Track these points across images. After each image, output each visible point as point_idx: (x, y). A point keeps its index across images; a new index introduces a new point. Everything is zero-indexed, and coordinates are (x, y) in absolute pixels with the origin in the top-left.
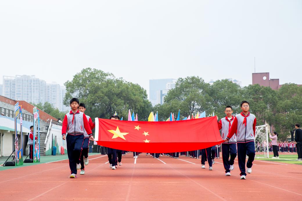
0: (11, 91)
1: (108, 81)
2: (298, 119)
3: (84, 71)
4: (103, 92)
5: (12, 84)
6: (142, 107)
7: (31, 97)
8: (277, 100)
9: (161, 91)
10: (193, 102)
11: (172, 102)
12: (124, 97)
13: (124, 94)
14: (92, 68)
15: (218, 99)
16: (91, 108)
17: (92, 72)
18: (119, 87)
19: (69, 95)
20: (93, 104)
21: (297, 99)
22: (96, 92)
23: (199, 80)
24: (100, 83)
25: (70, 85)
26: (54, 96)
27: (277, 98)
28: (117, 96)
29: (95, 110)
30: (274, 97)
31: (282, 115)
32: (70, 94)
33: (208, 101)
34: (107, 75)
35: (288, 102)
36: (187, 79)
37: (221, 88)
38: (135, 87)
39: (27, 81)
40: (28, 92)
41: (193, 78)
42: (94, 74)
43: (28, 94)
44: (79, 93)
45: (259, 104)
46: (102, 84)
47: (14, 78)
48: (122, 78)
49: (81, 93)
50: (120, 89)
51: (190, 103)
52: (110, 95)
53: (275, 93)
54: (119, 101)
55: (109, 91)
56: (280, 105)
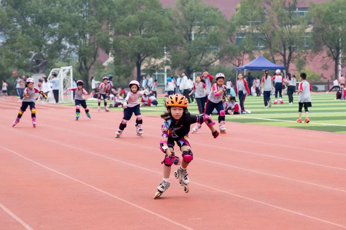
2: (145, 44)
8: (117, 15)
21: (145, 14)
27: (116, 13)
30: (112, 10)
31: (123, 39)
35: (131, 18)
53: (114, 5)
56: (121, 23)
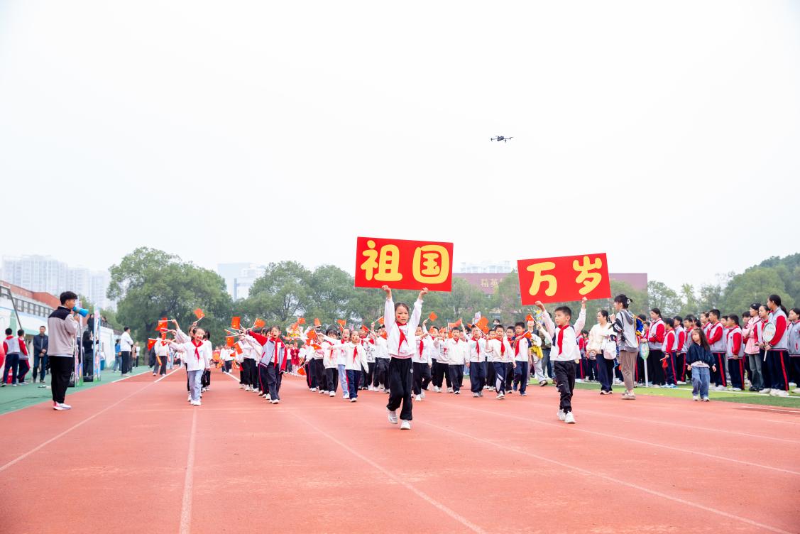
0: (14, 278)
1: (171, 264)
3: (138, 252)
4: (165, 282)
5: (15, 268)
6: (220, 302)
7: (46, 286)
9: (235, 280)
10: (288, 295)
11: (261, 295)
12: (195, 288)
13: (195, 285)
14: (150, 247)
15: (321, 291)
16: (147, 303)
17: (149, 253)
18: (187, 275)
19: (115, 284)
20: (150, 297)
22: (154, 281)
23: (297, 265)
24: (160, 269)
25: (117, 271)
26: (80, 285)
28: (185, 286)
29: (152, 305)
32: (117, 283)
33: (308, 294)
34: (171, 258)
36: (280, 265)
37: (325, 277)
38: (210, 275)
39: (40, 263)
40: (40, 279)
41: (289, 263)
42: (152, 255)
43: (40, 282)
44: (129, 281)
45: (375, 298)
46: (164, 270)
47: (19, 259)
48: (192, 262)
49: (132, 282)
50: (189, 277)
51: (285, 296)
52: (175, 285)
54: (188, 293)
55: (173, 280)
